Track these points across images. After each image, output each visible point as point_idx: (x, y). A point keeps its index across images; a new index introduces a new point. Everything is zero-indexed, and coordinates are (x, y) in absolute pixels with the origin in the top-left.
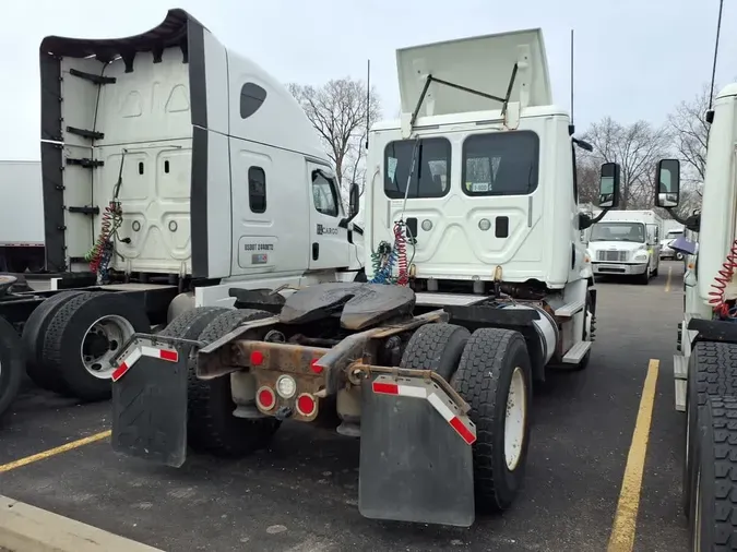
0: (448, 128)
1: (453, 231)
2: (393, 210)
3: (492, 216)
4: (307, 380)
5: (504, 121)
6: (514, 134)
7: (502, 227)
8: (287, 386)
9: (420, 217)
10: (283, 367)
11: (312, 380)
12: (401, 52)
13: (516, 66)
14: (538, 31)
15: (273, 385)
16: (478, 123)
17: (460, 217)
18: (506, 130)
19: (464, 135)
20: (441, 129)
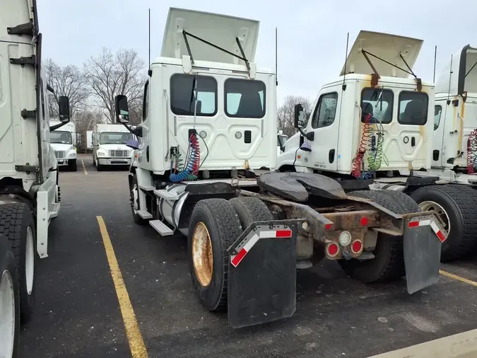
0: (216, 71)
1: (220, 139)
2: (178, 122)
3: (243, 130)
4: (357, 232)
5: (248, 73)
6: (253, 82)
7: (248, 137)
8: (345, 238)
9: (199, 129)
10: (344, 226)
11: (360, 231)
12: (171, 9)
13: (237, 39)
14: (257, 22)
15: (337, 240)
16: (234, 71)
17: (224, 131)
18: (249, 79)
19: (226, 77)
20: (211, 71)
